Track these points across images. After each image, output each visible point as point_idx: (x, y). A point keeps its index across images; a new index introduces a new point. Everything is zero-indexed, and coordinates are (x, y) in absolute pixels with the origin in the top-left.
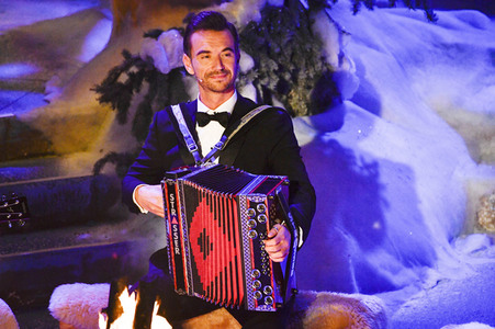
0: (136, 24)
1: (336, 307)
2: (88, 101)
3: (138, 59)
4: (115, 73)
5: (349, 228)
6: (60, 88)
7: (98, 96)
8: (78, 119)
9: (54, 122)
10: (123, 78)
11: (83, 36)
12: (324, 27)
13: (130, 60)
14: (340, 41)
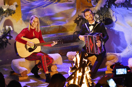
0: (80, 10)
1: (112, 55)
2: (73, 23)
3: (80, 16)
4: (77, 18)
5: (115, 43)
6: (68, 21)
7: (74, 22)
8: (71, 26)
9: (67, 26)
10: (78, 19)
11: (72, 12)
12: (110, 10)
13: (79, 16)
14: (113, 13)
